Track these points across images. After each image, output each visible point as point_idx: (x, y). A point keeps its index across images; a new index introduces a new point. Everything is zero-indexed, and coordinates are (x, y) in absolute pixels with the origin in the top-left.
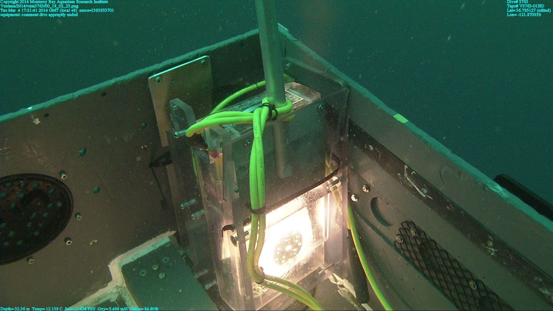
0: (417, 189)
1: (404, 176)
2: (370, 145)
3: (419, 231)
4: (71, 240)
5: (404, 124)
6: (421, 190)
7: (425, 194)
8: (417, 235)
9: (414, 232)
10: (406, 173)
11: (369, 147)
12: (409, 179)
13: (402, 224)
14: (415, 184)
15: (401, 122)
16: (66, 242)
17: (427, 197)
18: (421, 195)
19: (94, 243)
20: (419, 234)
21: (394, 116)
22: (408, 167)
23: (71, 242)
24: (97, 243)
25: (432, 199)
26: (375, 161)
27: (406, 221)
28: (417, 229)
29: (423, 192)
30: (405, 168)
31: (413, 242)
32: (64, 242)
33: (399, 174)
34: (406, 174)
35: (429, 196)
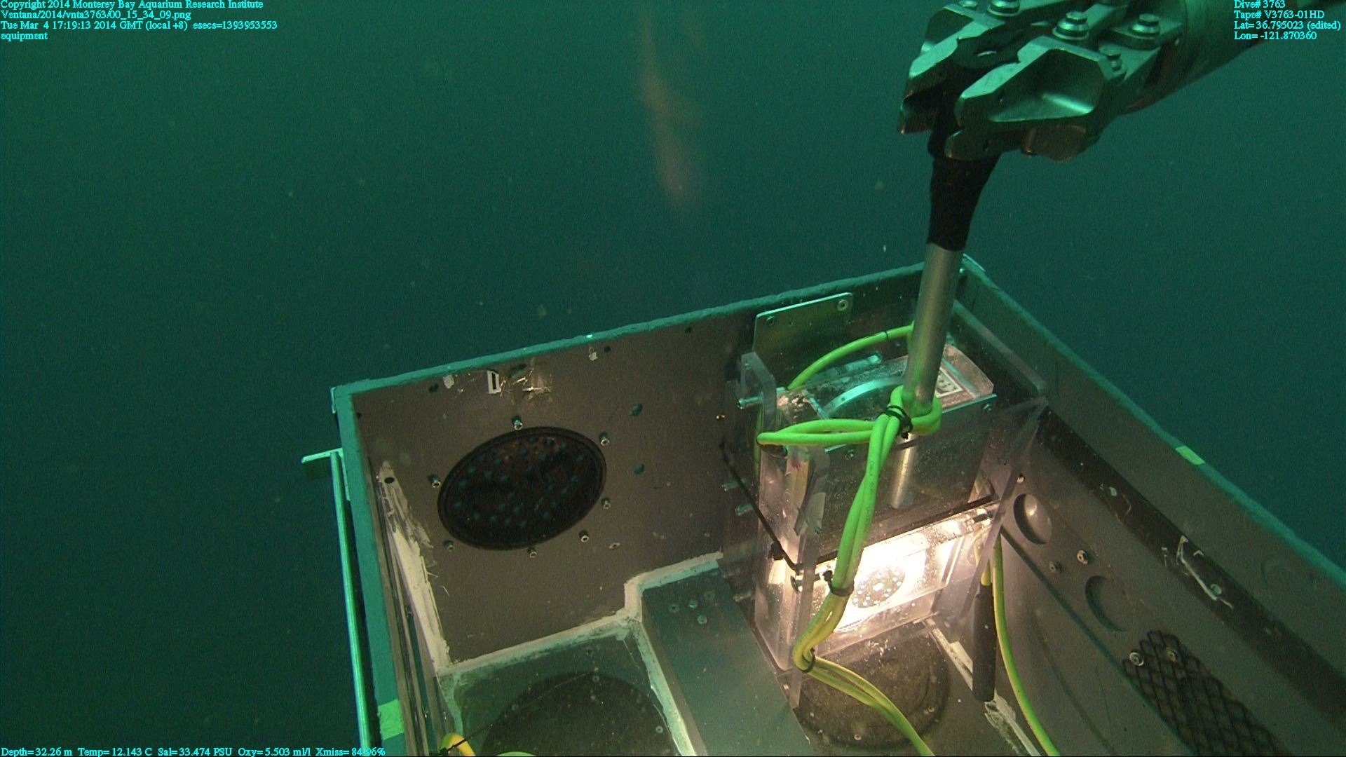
0: (1201, 583)
1: (1175, 554)
2: (1114, 487)
3: (1184, 656)
4: (588, 536)
5: (1197, 466)
6: (1208, 586)
7: (1216, 595)
8: (1179, 660)
9: (1173, 654)
10: (1182, 550)
11: (1110, 490)
12: (1187, 561)
13: (1148, 635)
14: (1197, 573)
15: (1190, 461)
16: (581, 537)
17: (1220, 602)
18: (1207, 594)
19: (615, 546)
20: (1184, 661)
21: (1177, 449)
22: (1187, 541)
23: (588, 538)
24: (619, 547)
25: (1231, 606)
26: (1116, 515)
27: (1159, 631)
28: (1179, 650)
29: (1212, 590)
30: (1181, 542)
31: (1168, 670)
32: (578, 537)
33: (1165, 549)
34: (1180, 551)
35: (1227, 601)
